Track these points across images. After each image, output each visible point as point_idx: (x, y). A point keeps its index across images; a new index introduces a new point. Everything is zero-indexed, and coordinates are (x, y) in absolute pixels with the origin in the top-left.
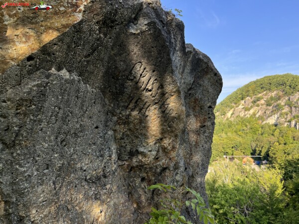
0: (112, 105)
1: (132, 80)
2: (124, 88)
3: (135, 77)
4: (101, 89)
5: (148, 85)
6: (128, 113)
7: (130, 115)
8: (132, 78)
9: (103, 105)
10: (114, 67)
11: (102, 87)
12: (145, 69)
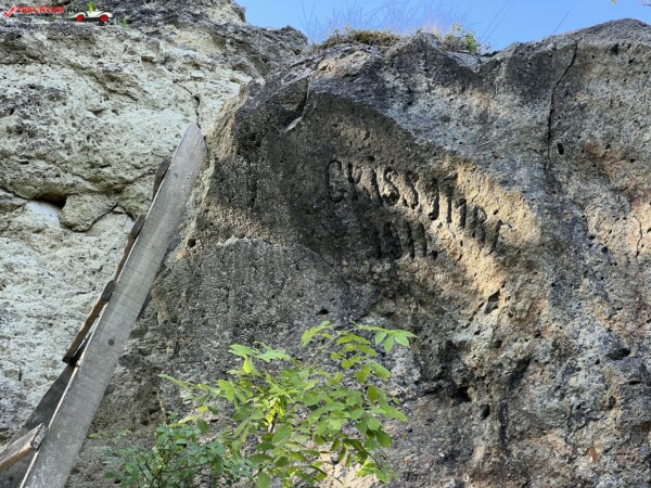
0: (345, 263)
1: (342, 198)
2: (340, 220)
3: (343, 191)
4: (301, 242)
5: (380, 189)
6: (387, 266)
7: (395, 268)
8: (338, 194)
9: (324, 268)
10: (296, 196)
11: (301, 236)
12: (350, 166)
